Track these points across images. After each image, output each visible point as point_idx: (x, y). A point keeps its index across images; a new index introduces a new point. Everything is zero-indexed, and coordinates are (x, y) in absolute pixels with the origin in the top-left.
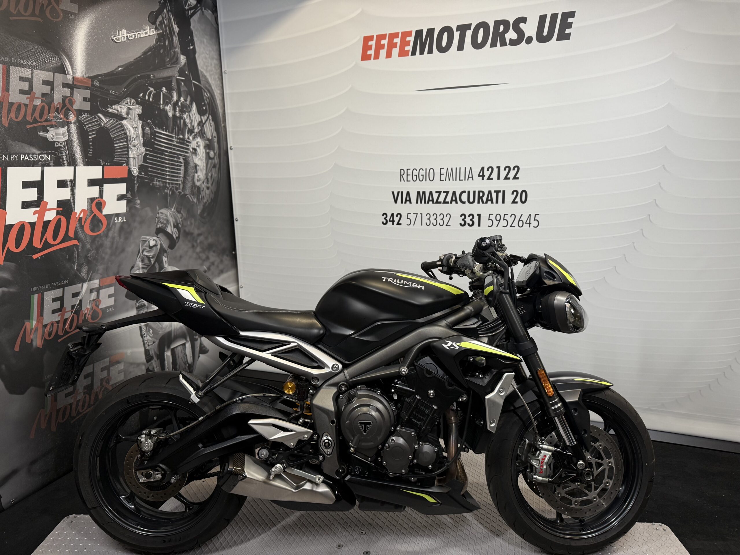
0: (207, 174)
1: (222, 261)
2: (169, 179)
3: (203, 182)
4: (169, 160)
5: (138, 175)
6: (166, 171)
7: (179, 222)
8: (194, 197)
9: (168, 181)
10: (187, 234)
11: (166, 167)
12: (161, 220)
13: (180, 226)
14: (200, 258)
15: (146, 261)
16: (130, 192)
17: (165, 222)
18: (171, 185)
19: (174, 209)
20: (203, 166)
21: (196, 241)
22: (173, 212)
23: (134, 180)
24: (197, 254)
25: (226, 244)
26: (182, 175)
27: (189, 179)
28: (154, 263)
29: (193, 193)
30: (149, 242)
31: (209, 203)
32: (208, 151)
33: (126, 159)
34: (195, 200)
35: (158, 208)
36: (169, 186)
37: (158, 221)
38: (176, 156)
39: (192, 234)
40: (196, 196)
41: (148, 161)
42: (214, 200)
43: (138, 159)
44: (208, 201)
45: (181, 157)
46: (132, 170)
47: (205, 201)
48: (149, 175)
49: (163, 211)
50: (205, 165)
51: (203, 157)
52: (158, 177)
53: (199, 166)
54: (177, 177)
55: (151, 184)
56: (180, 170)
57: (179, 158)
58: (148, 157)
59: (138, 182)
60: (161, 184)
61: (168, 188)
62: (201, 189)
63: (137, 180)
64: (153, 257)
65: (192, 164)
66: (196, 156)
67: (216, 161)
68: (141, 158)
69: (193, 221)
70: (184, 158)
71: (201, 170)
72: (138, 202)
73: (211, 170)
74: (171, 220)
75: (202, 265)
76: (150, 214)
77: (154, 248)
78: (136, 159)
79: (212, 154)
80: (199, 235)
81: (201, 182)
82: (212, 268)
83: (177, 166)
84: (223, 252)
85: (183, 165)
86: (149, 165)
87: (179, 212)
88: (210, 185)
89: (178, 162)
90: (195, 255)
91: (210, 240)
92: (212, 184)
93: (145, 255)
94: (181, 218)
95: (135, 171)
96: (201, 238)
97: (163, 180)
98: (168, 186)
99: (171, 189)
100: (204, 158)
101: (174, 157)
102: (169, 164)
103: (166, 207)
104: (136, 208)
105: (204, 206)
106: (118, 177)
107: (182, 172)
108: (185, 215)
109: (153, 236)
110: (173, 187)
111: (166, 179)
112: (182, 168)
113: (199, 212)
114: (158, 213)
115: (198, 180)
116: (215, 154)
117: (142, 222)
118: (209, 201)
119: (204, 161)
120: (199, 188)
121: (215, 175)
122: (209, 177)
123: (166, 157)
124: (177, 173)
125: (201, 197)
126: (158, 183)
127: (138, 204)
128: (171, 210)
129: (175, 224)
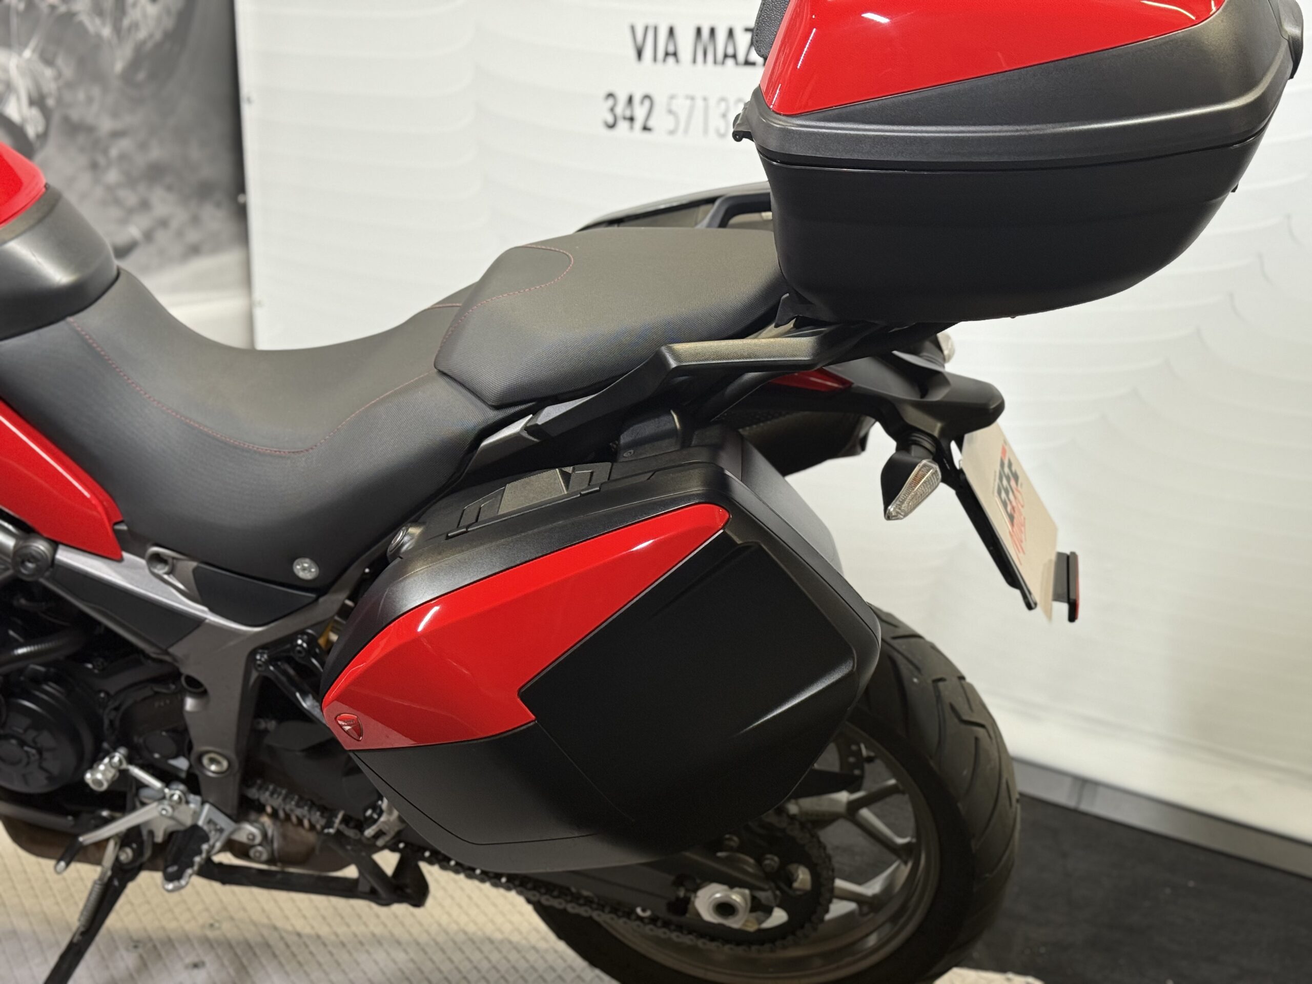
8: (102, 23)
10: (76, 128)
14: (117, 201)
21: (105, 151)
24: (110, 189)
25: (212, 171)
29: (98, 10)
31: (159, 46)
34: (107, 32)
39: (90, 129)
40: (109, 21)
42: (176, 36)
44: (151, 36)
47: (142, 34)
69: (96, 91)
75: (124, 221)
80: (116, 135)
82: (162, 237)
84: (204, 191)
87: (48, 61)
90: (99, 192)
91: (156, 153)
94: (56, 80)
96: (125, 144)
105: (139, 48)
108: (68, 72)
113: (119, 66)
118: (158, 36)
125: (126, 22)
128: (20, 54)
129: (35, 95)
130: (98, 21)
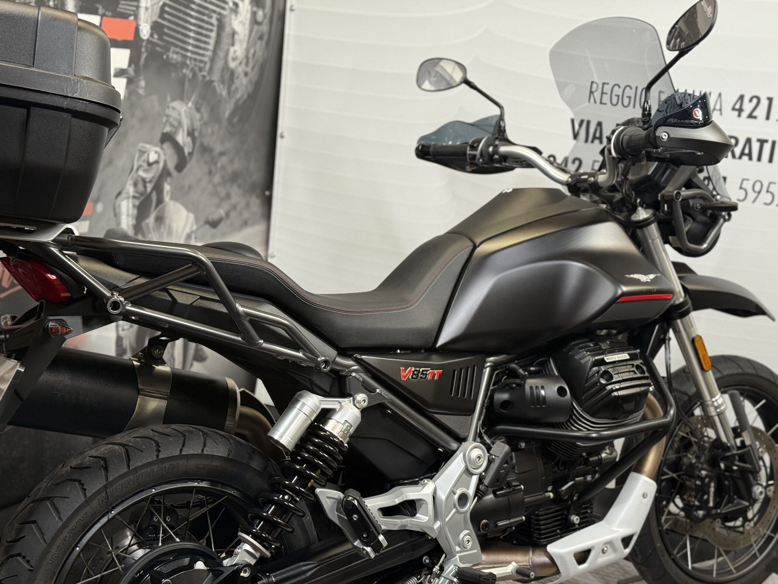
0: (247, 50)
1: (248, 205)
2: (192, 52)
3: (241, 63)
4: (196, 18)
5: (148, 40)
6: (189, 37)
7: (195, 127)
8: (224, 88)
9: (189, 54)
10: (205, 150)
11: (190, 30)
12: (171, 120)
13: (196, 134)
14: (217, 194)
15: (140, 187)
16: (133, 66)
17: (176, 124)
18: (193, 62)
19: (193, 103)
20: (245, 35)
21: (216, 164)
22: (190, 108)
23: (141, 46)
25: (258, 176)
26: (211, 47)
27: (221, 54)
28: (151, 192)
29: (222, 81)
30: (148, 155)
31: (245, 101)
32: (255, 9)
33: (134, 9)
34: (224, 93)
35: (169, 99)
36: (191, 63)
37: (167, 121)
38: (207, 12)
39: (211, 150)
40: (226, 86)
41: (166, 16)
42: (252, 96)
43: (152, 10)
44: (242, 96)
45: (215, 16)
46: (141, 28)
47: (238, 96)
48: (163, 40)
49: (176, 104)
50: (247, 32)
51: (246, 19)
52: (176, 46)
53: (237, 34)
54: (204, 49)
55: (165, 57)
56: (209, 37)
57: (211, 17)
58: (167, 9)
59: (146, 50)
60: (179, 59)
61: (188, 67)
62: (236, 75)
63: (146, 47)
64: (150, 182)
65: (228, 30)
66: (236, 15)
67: (265, 28)
68: (157, 10)
69: (216, 128)
70: (218, 17)
71: (240, 42)
72: (143, 83)
73: (255, 44)
74: (186, 122)
75: (218, 206)
76: (157, 107)
77: (155, 166)
78: (150, 11)
79: (260, 14)
80: (222, 154)
81: (237, 62)
82: (233, 214)
83: (207, 29)
84: (252, 189)
85: (215, 29)
86: (165, 23)
87: (198, 110)
88: (249, 69)
89: (208, 23)
90: (210, 188)
91: (237, 165)
92: (253, 68)
93: (139, 176)
94: (200, 120)
95: (145, 32)
96: (224, 160)
97: (183, 52)
98: (188, 62)
99: (192, 69)
100: (248, 22)
101: (203, 14)
102: (195, 25)
103: (181, 97)
104: (138, 93)
105: (236, 104)
106: (120, 39)
107: (212, 41)
108: (206, 116)
109: (156, 145)
110: (195, 65)
111: (187, 50)
112: (213, 35)
113: (227, 113)
114: (168, 107)
115: (234, 59)
116: (265, 15)
117: (143, 120)
118: (245, 97)
119: (247, 26)
120: (232, 73)
121: (260, 53)
122: (250, 56)
123: (193, 13)
124: (205, 42)
125: (233, 88)
126: (175, 56)
127: (142, 88)
128: (187, 104)
129: (190, 129)
130: (221, 86)
